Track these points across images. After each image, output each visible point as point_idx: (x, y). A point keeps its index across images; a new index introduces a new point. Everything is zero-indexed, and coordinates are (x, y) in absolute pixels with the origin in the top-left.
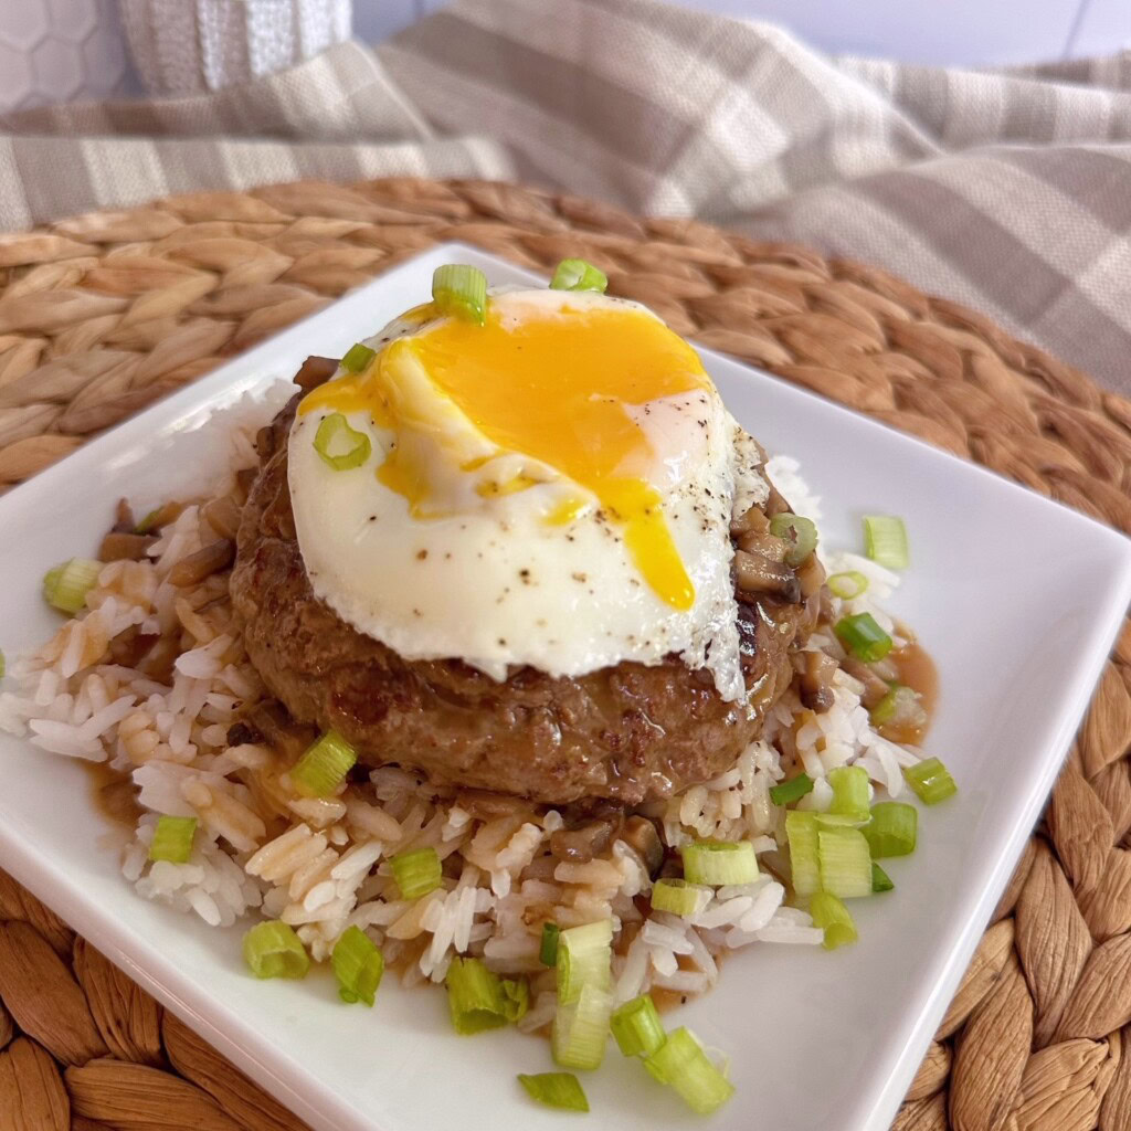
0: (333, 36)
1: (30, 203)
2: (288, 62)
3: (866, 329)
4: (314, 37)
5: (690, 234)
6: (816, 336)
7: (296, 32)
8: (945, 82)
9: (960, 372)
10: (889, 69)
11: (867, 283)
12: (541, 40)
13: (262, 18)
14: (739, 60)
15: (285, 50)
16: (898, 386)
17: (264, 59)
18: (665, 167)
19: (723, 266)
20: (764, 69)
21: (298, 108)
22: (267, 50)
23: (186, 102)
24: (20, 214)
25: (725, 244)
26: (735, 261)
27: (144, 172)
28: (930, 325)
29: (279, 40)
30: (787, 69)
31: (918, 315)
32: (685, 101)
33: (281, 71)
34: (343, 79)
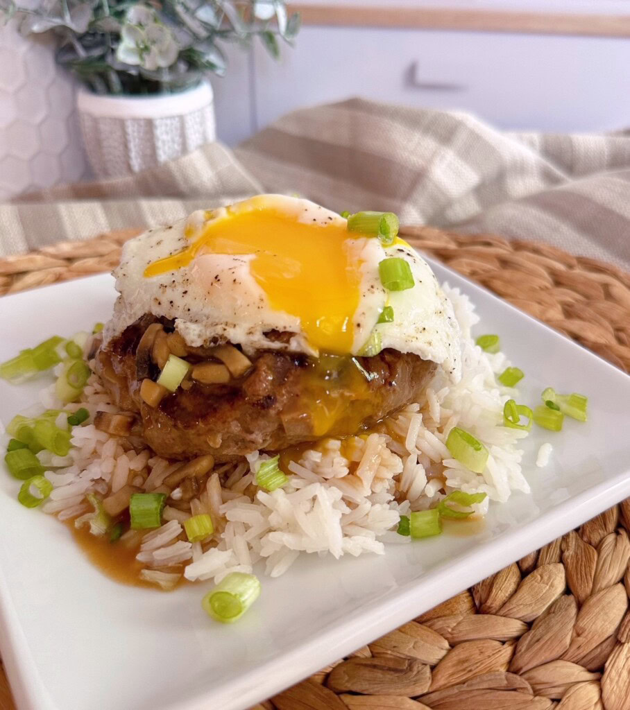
0: (205, 139)
1: (27, 240)
2: (180, 154)
3: (541, 276)
4: (194, 139)
5: (424, 233)
6: (509, 282)
7: (183, 136)
8: (571, 141)
9: (602, 295)
10: (536, 137)
11: (536, 251)
12: (327, 136)
13: (163, 128)
14: (446, 133)
15: (177, 147)
16: (566, 307)
17: (165, 153)
18: (406, 197)
19: (446, 249)
20: (461, 138)
21: (186, 180)
22: (166, 148)
23: (120, 180)
24: (21, 246)
25: (445, 238)
26: (452, 246)
27: (95, 219)
28: (579, 271)
29: (173, 141)
30: (476, 137)
31: (571, 267)
32: (415, 159)
33: (175, 160)
34: (212, 163)
